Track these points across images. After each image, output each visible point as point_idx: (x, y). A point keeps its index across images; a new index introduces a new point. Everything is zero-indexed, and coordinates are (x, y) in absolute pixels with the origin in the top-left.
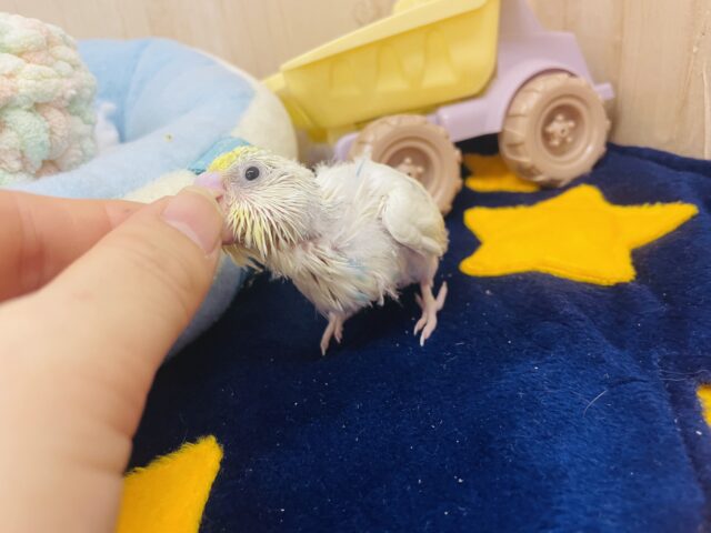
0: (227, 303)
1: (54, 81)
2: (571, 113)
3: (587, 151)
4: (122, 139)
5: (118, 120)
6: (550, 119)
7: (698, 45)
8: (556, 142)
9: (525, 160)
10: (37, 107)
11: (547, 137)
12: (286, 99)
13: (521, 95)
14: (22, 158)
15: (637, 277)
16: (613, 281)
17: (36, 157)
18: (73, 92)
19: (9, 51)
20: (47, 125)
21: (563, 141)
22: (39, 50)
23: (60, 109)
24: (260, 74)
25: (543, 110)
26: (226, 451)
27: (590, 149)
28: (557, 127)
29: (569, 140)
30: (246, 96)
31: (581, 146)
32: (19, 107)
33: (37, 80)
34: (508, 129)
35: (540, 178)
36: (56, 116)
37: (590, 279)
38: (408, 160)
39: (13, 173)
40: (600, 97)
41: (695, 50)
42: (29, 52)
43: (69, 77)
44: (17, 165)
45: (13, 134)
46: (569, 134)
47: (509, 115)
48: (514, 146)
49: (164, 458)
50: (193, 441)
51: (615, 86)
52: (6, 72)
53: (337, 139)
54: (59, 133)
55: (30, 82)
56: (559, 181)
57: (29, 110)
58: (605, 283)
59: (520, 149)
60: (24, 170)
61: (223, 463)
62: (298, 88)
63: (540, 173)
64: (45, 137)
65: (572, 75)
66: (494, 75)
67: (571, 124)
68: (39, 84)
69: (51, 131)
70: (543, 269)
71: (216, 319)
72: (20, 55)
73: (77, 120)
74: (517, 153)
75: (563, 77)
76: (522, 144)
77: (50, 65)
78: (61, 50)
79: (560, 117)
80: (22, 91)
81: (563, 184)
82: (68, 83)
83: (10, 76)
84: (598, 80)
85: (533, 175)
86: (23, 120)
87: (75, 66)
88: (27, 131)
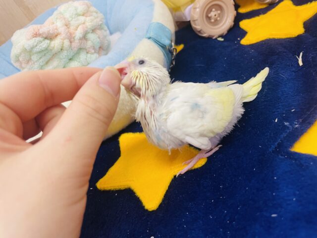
1: (95, 21)
10: (93, 31)
14: (94, 49)
15: (305, 31)
16: (296, 35)
17: (97, 48)
18: (101, 22)
19: (80, 15)
20: (97, 36)
22: (88, 12)
23: (98, 29)
30: (152, 5)
32: (89, 33)
33: (91, 22)
36: (98, 32)
37: (288, 36)
38: (214, 10)
39: (92, 54)
42: (85, 13)
43: (97, 17)
44: (93, 51)
45: (90, 42)
53: (185, 10)
54: (101, 37)
55: (90, 23)
57: (92, 33)
58: (294, 36)
60: (95, 52)
64: (98, 40)
69: (99, 38)
70: (271, 37)
72: (83, 15)
73: (103, 31)
78: (92, 9)
80: (89, 27)
82: (98, 20)
83: (84, 23)
86: (91, 36)
87: (97, 13)
88: (94, 40)
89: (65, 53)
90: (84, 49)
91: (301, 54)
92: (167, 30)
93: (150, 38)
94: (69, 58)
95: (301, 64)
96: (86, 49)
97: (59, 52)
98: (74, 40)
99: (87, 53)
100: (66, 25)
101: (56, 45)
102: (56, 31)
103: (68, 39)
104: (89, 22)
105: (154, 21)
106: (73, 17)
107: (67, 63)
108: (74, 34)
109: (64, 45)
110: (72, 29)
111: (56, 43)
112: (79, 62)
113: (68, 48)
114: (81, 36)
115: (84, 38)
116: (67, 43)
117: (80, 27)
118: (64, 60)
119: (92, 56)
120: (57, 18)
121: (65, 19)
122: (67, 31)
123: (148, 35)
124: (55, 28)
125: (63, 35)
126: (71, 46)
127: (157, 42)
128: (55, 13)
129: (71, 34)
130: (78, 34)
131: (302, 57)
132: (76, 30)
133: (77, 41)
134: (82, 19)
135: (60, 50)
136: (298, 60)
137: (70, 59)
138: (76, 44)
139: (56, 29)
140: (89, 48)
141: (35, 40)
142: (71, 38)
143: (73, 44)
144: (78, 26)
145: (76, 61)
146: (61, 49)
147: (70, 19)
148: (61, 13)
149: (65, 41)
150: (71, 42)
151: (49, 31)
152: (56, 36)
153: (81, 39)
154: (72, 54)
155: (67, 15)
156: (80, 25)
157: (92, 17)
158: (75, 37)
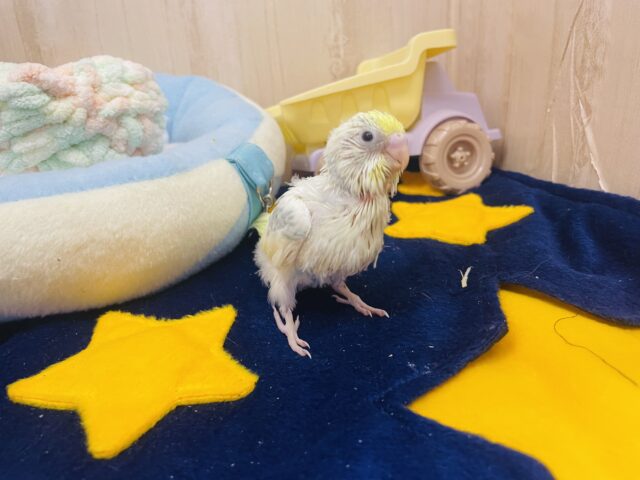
0: (237, 242)
1: (149, 102)
2: (468, 146)
3: (479, 171)
4: (171, 140)
5: (170, 129)
6: (454, 149)
7: (551, 107)
8: (457, 165)
9: (435, 175)
10: (139, 116)
11: (451, 161)
12: (281, 122)
13: (435, 132)
14: (127, 144)
15: (486, 243)
16: (470, 243)
17: (134, 145)
19: (125, 82)
20: (143, 127)
21: (462, 165)
22: (142, 84)
23: (151, 119)
24: (264, 105)
25: (449, 142)
26: (239, 313)
27: (481, 169)
28: (458, 155)
29: (466, 163)
30: (258, 119)
31: (475, 168)
32: (129, 115)
33: (141, 100)
34: (425, 154)
35: (445, 188)
36: (148, 122)
37: (459, 242)
39: (121, 153)
40: (488, 137)
41: (549, 110)
42: (137, 84)
43: (156, 100)
44: (123, 149)
45: (124, 130)
46: (467, 160)
47: (426, 145)
48: (428, 165)
49: (204, 313)
50: (220, 306)
51: (503, 131)
52: (125, 94)
54: (148, 132)
55: (138, 102)
56: (458, 190)
57: (134, 118)
58: (466, 244)
59: (432, 167)
60: (125, 152)
61: (236, 318)
62: (289, 116)
63: (445, 184)
64: (141, 134)
65: (470, 121)
66: (419, 118)
67: (468, 153)
68: (142, 103)
69: (144, 131)
70: (433, 237)
71: (230, 250)
72: (132, 85)
73: (157, 126)
74: (429, 170)
75: (463, 122)
76: (433, 164)
77: (147, 92)
78: (152, 84)
79: (460, 149)
80: (133, 106)
81: (460, 193)
82: (156, 104)
83: (127, 97)
84: (491, 126)
85: (440, 185)
86: (131, 123)
87: (158, 94)
88: (132, 130)
89: (68, 130)
90: (108, 138)
91: (469, 270)
92: (268, 163)
93: (233, 162)
94: (73, 142)
95: (464, 284)
96: (111, 140)
97: (59, 124)
98: (96, 116)
99: (111, 147)
100: (94, 87)
101: (59, 110)
102: (70, 87)
103: (86, 108)
104: (137, 99)
105: (252, 141)
106: (113, 79)
107: (65, 149)
108: (101, 104)
109: (74, 116)
110: (100, 97)
111: (60, 108)
112: (88, 156)
113: (78, 124)
114: (112, 113)
115: (118, 118)
116: (80, 114)
117: (118, 99)
118: (61, 141)
119: (117, 155)
120: (82, 70)
121: (96, 75)
122: (90, 94)
123: (232, 157)
124: (71, 81)
125: (80, 99)
126: (84, 123)
127: (243, 173)
128: (84, 61)
129: (95, 103)
130: (109, 108)
131: (469, 275)
132: (109, 101)
133: (101, 119)
134: (127, 89)
135: (61, 121)
136: (461, 278)
137: (74, 146)
138: (95, 124)
139: (72, 85)
140: (118, 140)
141: (24, 86)
142: (91, 111)
143: (91, 120)
144: (115, 97)
145: (84, 152)
146: (65, 122)
147: (105, 80)
148: (92, 65)
149: (79, 109)
150: (89, 116)
151: (57, 82)
152: (66, 96)
153: (109, 118)
154: (81, 137)
155: (103, 73)
156: (119, 96)
157: (147, 96)
158: (100, 110)
